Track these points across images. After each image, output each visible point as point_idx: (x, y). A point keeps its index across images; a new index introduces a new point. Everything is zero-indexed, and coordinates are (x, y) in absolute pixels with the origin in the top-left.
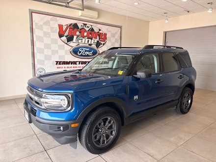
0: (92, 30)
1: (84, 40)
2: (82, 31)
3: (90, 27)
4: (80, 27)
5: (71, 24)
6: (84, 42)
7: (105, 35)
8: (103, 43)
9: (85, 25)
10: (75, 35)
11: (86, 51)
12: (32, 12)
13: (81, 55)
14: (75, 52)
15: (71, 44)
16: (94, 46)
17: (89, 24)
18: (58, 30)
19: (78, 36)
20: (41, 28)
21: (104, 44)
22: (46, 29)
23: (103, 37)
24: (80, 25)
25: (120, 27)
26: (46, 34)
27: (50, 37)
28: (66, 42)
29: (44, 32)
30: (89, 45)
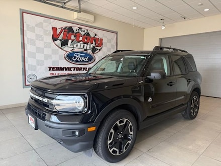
0: (88, 34)
1: (79, 44)
2: (77, 35)
3: (86, 31)
4: (75, 31)
5: (66, 27)
6: (79, 47)
7: (102, 40)
8: (98, 48)
9: (81, 28)
10: (70, 39)
11: (81, 56)
12: (23, 12)
13: (77, 61)
14: (70, 57)
15: (66, 48)
16: (90, 52)
17: (84, 28)
18: (52, 33)
19: (73, 41)
20: (32, 30)
21: (100, 50)
22: (38, 31)
23: (98, 43)
24: (75, 28)
25: (116, 33)
26: (38, 36)
27: (42, 40)
28: (60, 47)
29: (36, 35)
30: (85, 50)
